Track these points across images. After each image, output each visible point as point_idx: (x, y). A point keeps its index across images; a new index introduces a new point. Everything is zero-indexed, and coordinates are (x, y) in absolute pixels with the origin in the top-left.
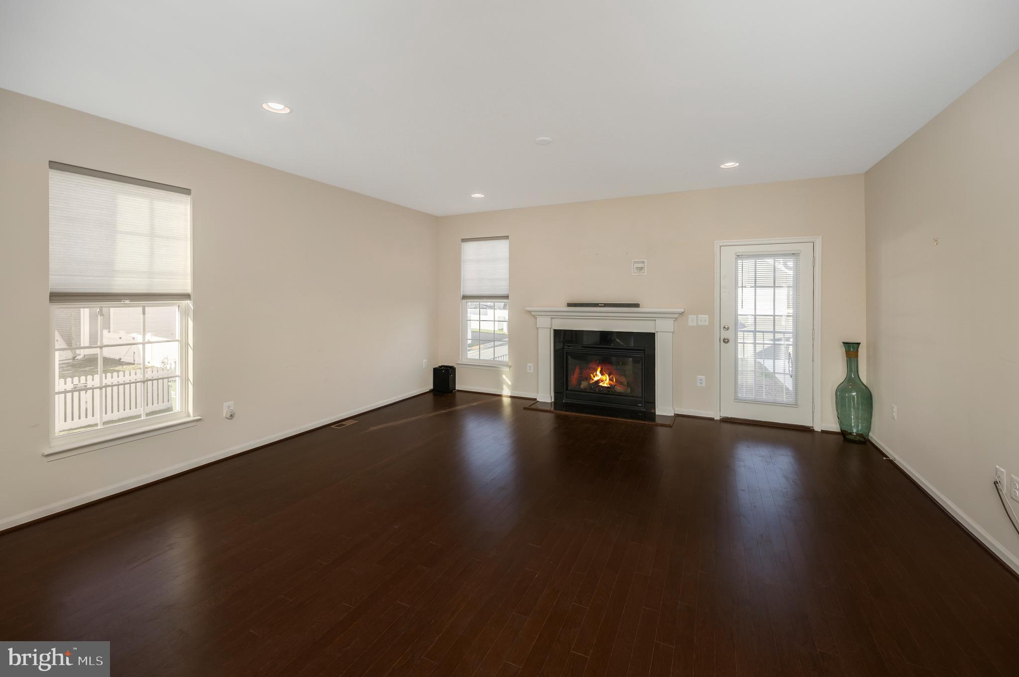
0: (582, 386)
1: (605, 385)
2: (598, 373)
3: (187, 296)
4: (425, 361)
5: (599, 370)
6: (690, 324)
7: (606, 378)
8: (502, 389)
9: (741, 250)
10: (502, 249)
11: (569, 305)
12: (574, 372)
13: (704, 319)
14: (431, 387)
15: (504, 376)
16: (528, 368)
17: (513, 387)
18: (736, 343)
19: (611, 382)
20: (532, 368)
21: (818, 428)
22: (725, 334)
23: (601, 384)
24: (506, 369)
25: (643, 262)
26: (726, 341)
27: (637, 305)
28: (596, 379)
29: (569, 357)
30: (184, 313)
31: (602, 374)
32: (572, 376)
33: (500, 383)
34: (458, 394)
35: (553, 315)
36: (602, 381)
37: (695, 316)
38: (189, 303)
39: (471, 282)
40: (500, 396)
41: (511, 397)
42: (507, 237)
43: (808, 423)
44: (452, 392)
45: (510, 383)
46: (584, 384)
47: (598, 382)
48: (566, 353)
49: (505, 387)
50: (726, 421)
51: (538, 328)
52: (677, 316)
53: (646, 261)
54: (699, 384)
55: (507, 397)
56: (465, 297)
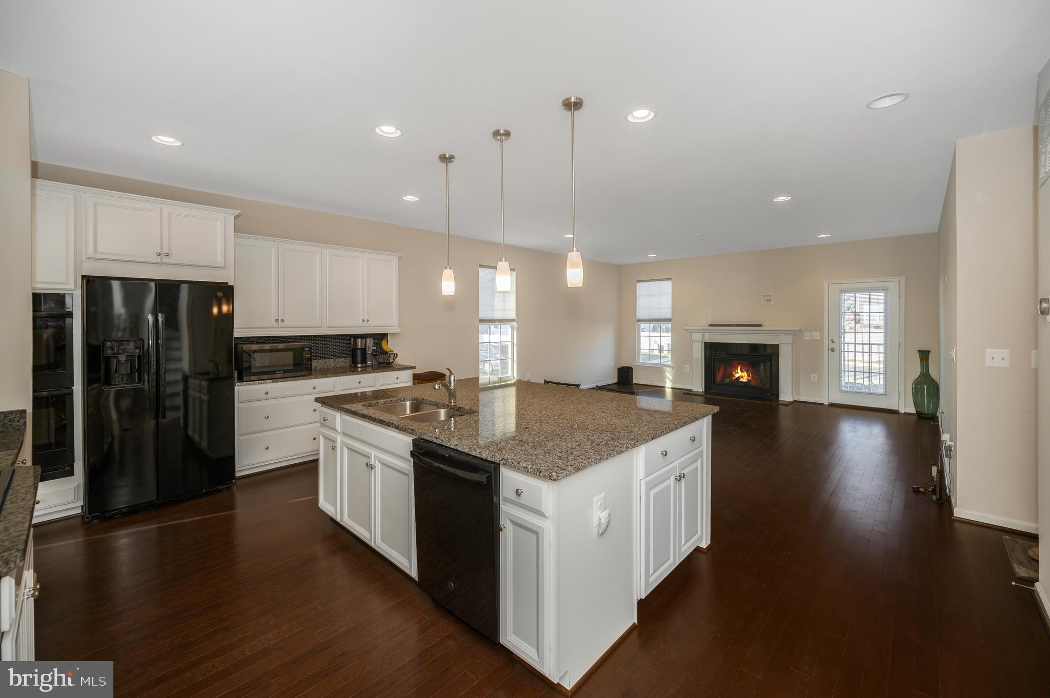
0: (725, 382)
1: (745, 381)
2: (739, 370)
3: (513, 320)
4: (613, 363)
5: (739, 368)
6: (806, 338)
7: (745, 374)
8: (665, 383)
9: (843, 287)
10: (667, 286)
11: (710, 325)
12: (719, 371)
13: (816, 335)
14: (616, 380)
15: (667, 373)
16: (686, 369)
17: (674, 381)
18: (840, 351)
19: (749, 378)
20: (688, 369)
21: (902, 411)
22: (832, 345)
23: (741, 380)
24: (669, 369)
25: (771, 296)
26: (833, 350)
27: (760, 326)
28: (737, 376)
29: (716, 362)
30: (513, 329)
31: (742, 372)
32: (717, 375)
33: (663, 378)
34: (634, 386)
35: (704, 332)
36: (742, 377)
37: (810, 333)
38: (515, 324)
39: (642, 311)
40: (664, 387)
41: (672, 388)
42: (670, 279)
43: (894, 407)
44: (630, 384)
45: (671, 378)
46: (727, 380)
47: (739, 378)
48: (714, 358)
49: (667, 381)
50: (832, 405)
51: (693, 341)
52: (794, 333)
53: (773, 295)
54: (812, 380)
55: (669, 388)
56: (639, 320)
